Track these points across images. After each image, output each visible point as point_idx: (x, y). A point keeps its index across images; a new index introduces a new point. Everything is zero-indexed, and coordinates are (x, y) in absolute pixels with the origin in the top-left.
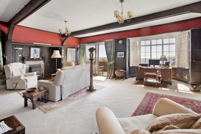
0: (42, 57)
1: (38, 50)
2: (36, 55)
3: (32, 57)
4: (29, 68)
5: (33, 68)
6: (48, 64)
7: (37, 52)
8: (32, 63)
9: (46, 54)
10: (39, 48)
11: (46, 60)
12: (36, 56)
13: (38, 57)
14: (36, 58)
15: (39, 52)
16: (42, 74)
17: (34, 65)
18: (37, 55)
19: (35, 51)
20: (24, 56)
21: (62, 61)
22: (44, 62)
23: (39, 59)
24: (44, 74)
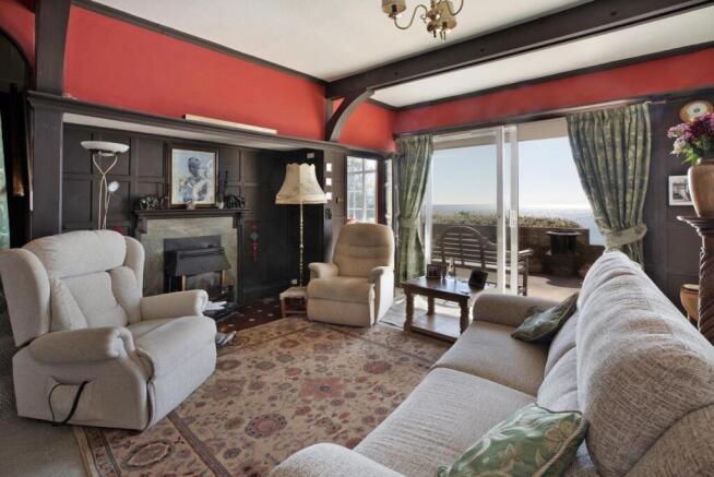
0: (226, 199)
1: (207, 161)
2: (198, 186)
3: (176, 199)
4: (162, 258)
5: (182, 257)
6: (254, 236)
7: (201, 172)
8: (179, 229)
9: (244, 182)
10: (212, 155)
11: (247, 217)
12: (199, 194)
13: (209, 199)
14: (196, 202)
15: (211, 172)
16: (231, 287)
17: (187, 239)
18: (204, 191)
19: (193, 167)
20: (137, 191)
21: (327, 223)
22: (235, 225)
23: (212, 207)
24: (235, 289)
